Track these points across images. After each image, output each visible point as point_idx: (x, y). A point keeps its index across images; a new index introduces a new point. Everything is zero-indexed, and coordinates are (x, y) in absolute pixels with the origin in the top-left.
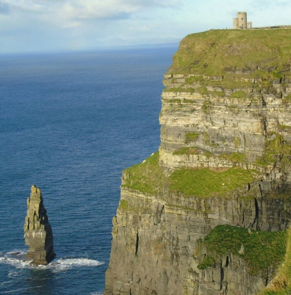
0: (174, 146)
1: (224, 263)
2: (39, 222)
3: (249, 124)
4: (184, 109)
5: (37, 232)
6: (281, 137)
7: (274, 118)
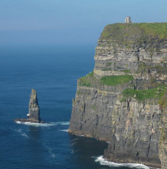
0: (101, 68)
1: (129, 101)
2: (36, 104)
3: (133, 58)
4: (106, 53)
5: (35, 108)
6: (144, 63)
7: (142, 56)
